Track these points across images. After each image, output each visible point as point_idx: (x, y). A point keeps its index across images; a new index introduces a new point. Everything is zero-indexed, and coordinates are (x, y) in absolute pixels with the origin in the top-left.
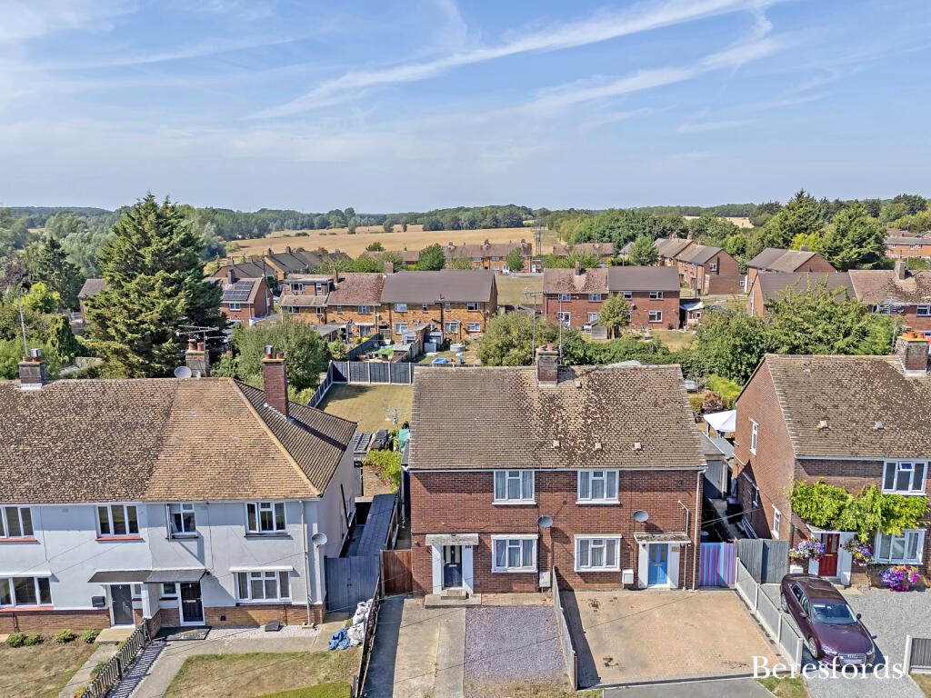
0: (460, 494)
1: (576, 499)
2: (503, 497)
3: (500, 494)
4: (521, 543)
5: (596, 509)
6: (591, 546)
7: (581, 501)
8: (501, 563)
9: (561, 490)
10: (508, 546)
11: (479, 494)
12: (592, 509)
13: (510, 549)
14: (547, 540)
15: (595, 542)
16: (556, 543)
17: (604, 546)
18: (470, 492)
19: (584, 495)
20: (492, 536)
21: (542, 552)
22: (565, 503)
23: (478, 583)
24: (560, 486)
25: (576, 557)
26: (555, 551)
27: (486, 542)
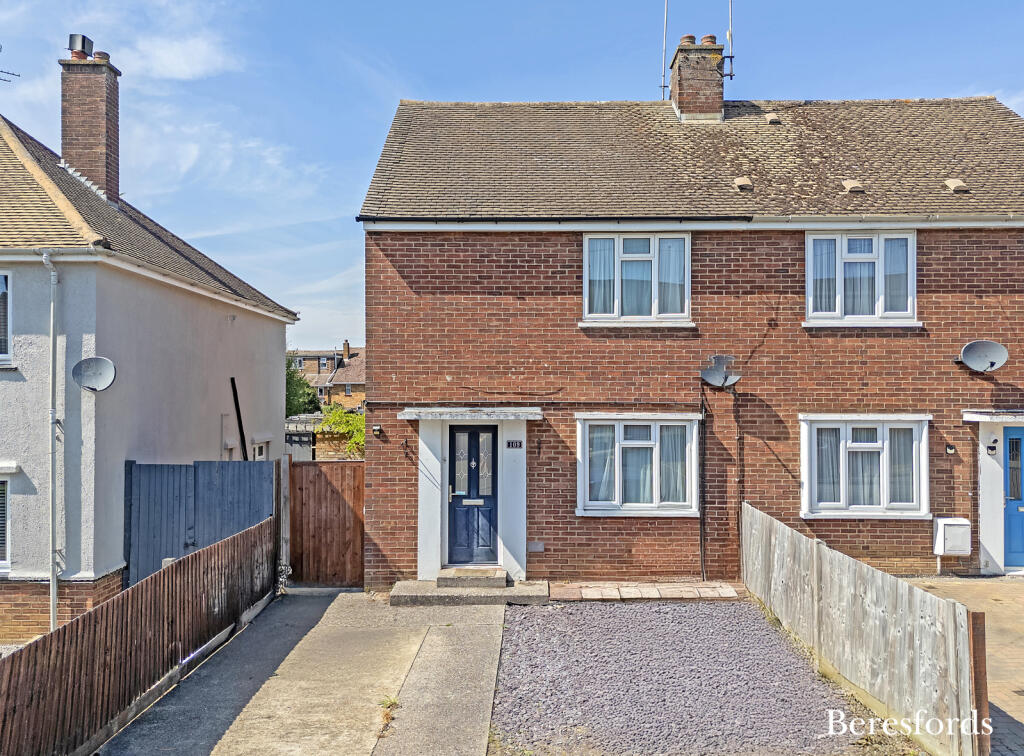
0: (495, 299)
1: (802, 316)
2: (607, 309)
3: (598, 302)
4: (655, 432)
5: (855, 342)
6: (847, 445)
7: (815, 319)
8: (602, 493)
9: (761, 289)
10: (620, 443)
11: (543, 300)
12: (848, 342)
13: (625, 451)
14: (726, 429)
15: (859, 434)
16: (749, 439)
17: (883, 445)
18: (521, 294)
19: (825, 304)
20: (578, 415)
21: (713, 462)
22: (773, 324)
23: (540, 547)
24: (759, 278)
25: (804, 478)
26: (748, 460)
27: (562, 430)
